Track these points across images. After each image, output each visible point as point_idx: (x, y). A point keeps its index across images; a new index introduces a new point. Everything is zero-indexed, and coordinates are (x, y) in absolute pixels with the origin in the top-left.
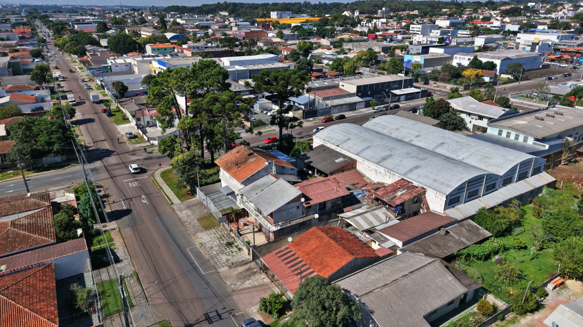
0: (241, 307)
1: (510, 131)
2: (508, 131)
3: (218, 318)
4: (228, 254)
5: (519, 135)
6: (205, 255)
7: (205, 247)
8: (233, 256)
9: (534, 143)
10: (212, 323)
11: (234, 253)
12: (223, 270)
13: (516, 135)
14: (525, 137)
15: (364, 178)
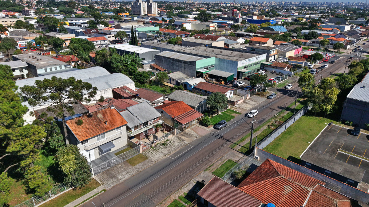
0: (208, 133)
1: (51, 67)
2: (50, 67)
4: (172, 144)
5: (56, 67)
6: (176, 152)
7: (168, 153)
8: (174, 142)
9: (65, 68)
11: (171, 141)
12: (186, 142)
13: (55, 68)
14: (60, 67)
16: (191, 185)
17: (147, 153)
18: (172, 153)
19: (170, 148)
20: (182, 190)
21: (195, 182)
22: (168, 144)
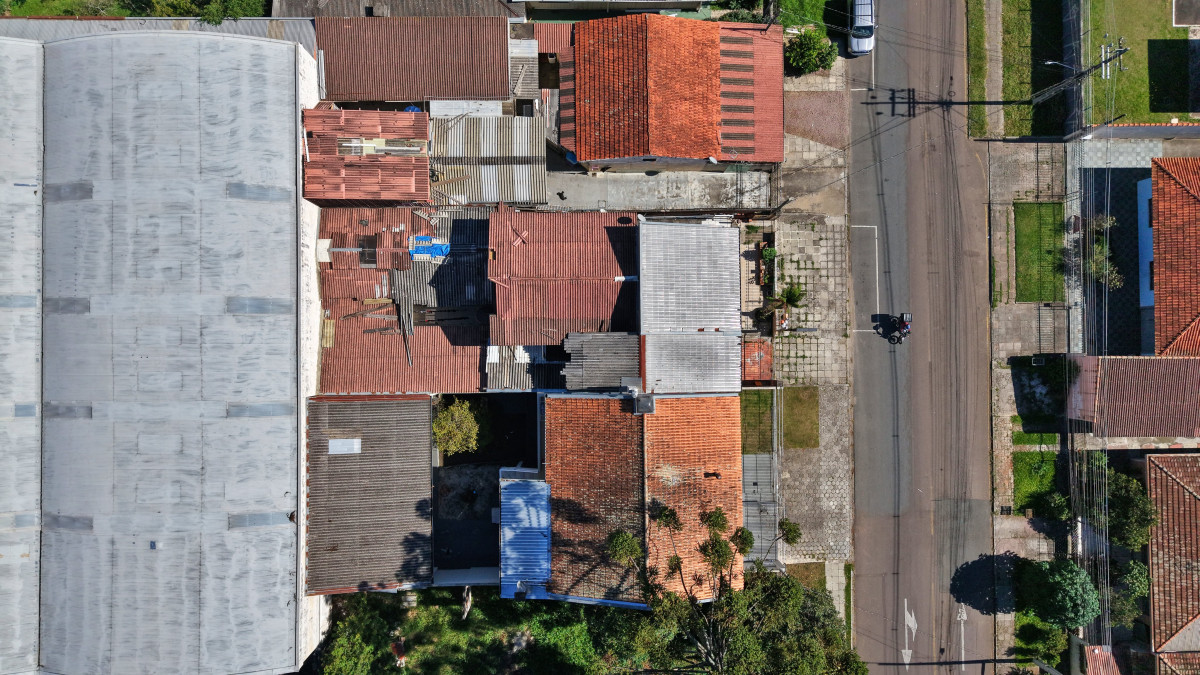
0: (848, 102)
3: (897, 95)
4: (809, 265)
6: (852, 291)
7: (841, 316)
8: (802, 250)
10: (909, 90)
11: (795, 258)
12: (836, 220)
15: (329, 344)
16: (1004, 382)
17: (786, 369)
18: (851, 307)
19: (823, 296)
20: (1000, 414)
21: (1004, 364)
22: (802, 280)
